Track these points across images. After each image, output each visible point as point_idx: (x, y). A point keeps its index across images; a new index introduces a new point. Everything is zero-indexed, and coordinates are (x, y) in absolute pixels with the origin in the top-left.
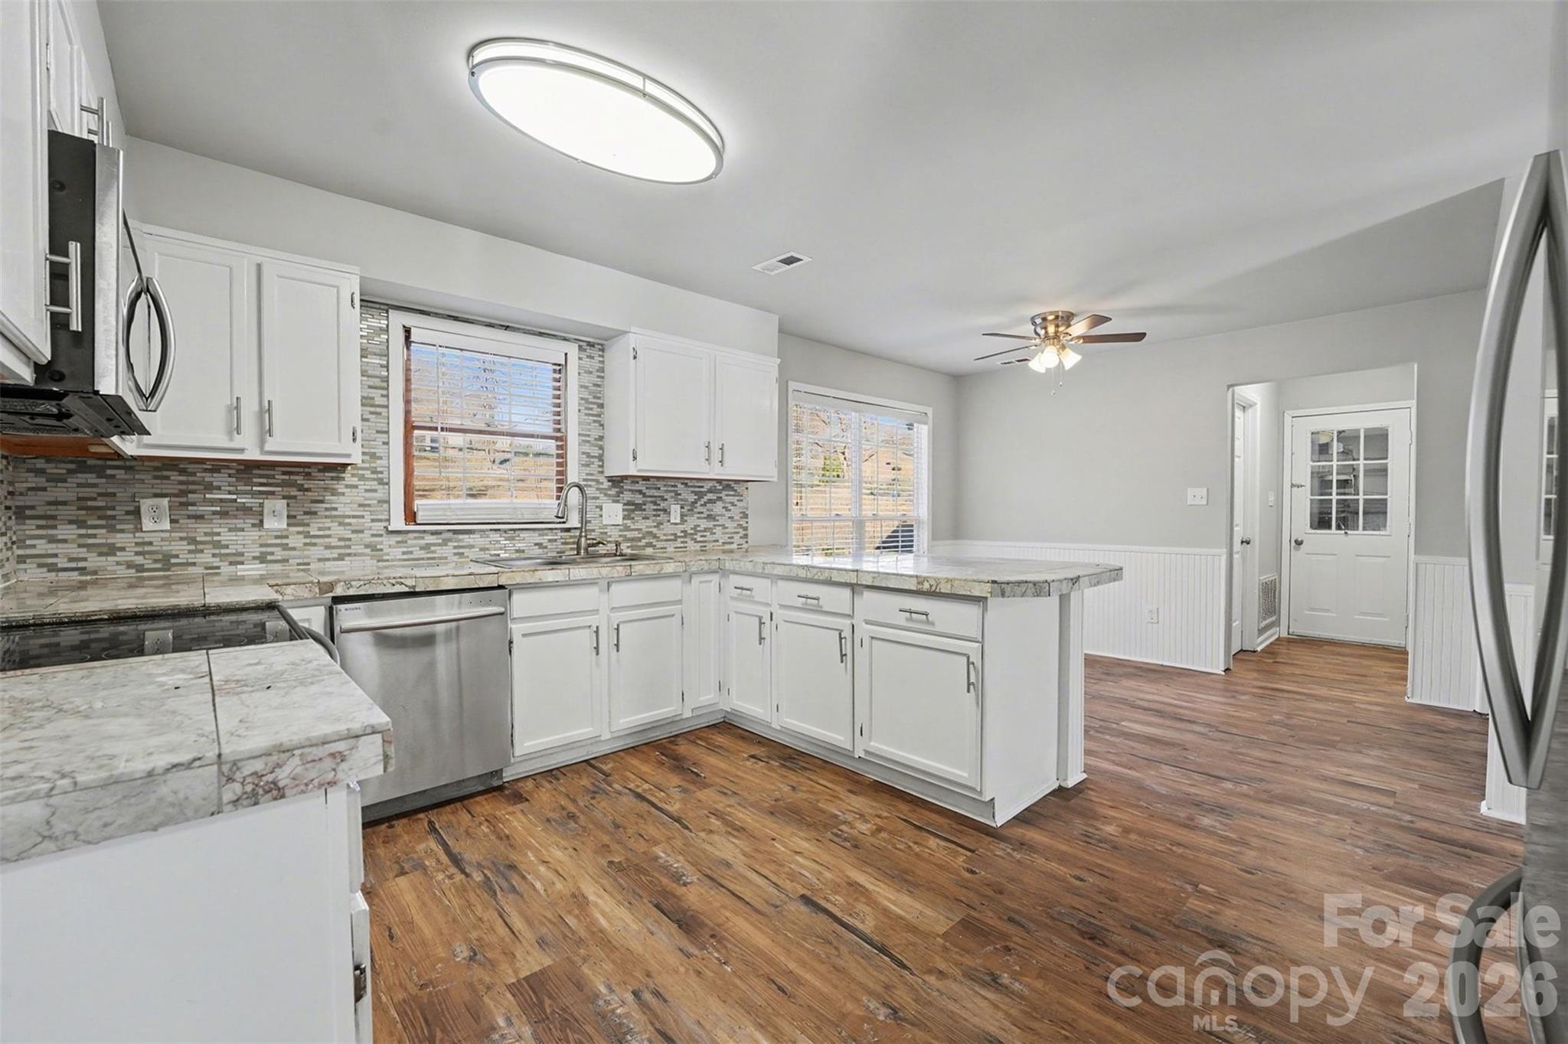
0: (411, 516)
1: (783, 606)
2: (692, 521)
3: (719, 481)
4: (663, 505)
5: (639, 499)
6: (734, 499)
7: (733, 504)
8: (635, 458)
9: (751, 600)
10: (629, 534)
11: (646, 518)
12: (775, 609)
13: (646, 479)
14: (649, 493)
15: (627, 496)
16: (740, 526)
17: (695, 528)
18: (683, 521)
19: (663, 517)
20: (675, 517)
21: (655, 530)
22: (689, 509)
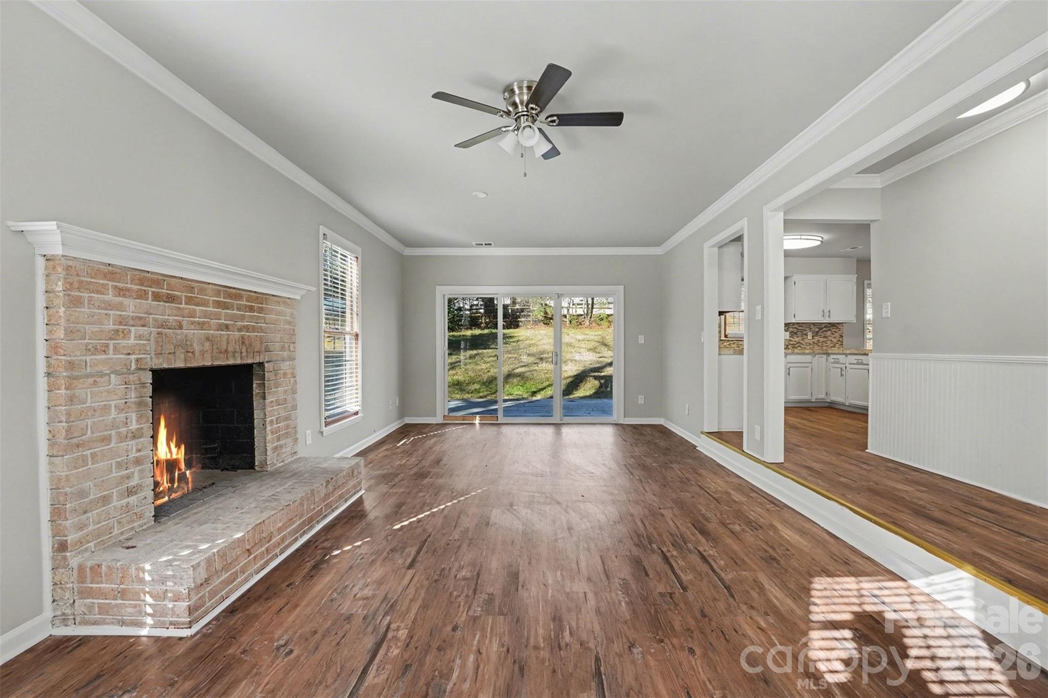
0: (726, 336)
1: (850, 364)
2: (817, 338)
3: (829, 324)
4: (805, 332)
5: (795, 330)
6: (837, 330)
7: (836, 332)
8: (795, 317)
9: (838, 363)
10: (792, 343)
11: (798, 337)
12: (847, 365)
13: (798, 323)
14: (800, 328)
15: (791, 330)
16: (839, 341)
17: (818, 341)
18: (813, 338)
19: (805, 337)
20: (810, 337)
21: (801, 341)
22: (816, 334)
